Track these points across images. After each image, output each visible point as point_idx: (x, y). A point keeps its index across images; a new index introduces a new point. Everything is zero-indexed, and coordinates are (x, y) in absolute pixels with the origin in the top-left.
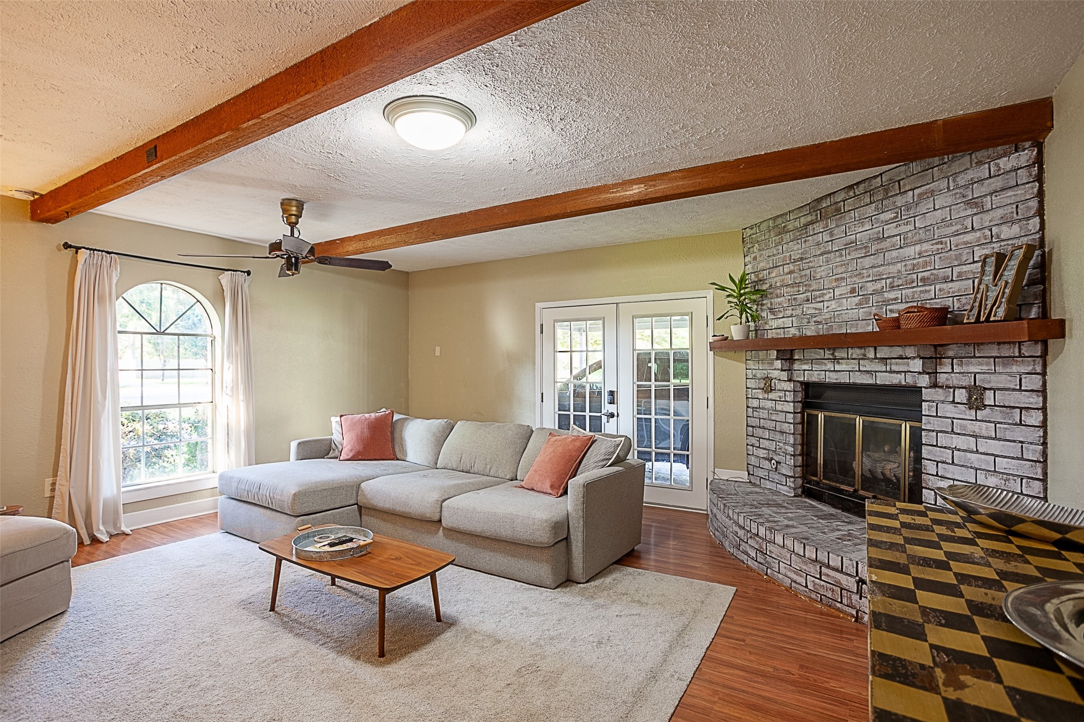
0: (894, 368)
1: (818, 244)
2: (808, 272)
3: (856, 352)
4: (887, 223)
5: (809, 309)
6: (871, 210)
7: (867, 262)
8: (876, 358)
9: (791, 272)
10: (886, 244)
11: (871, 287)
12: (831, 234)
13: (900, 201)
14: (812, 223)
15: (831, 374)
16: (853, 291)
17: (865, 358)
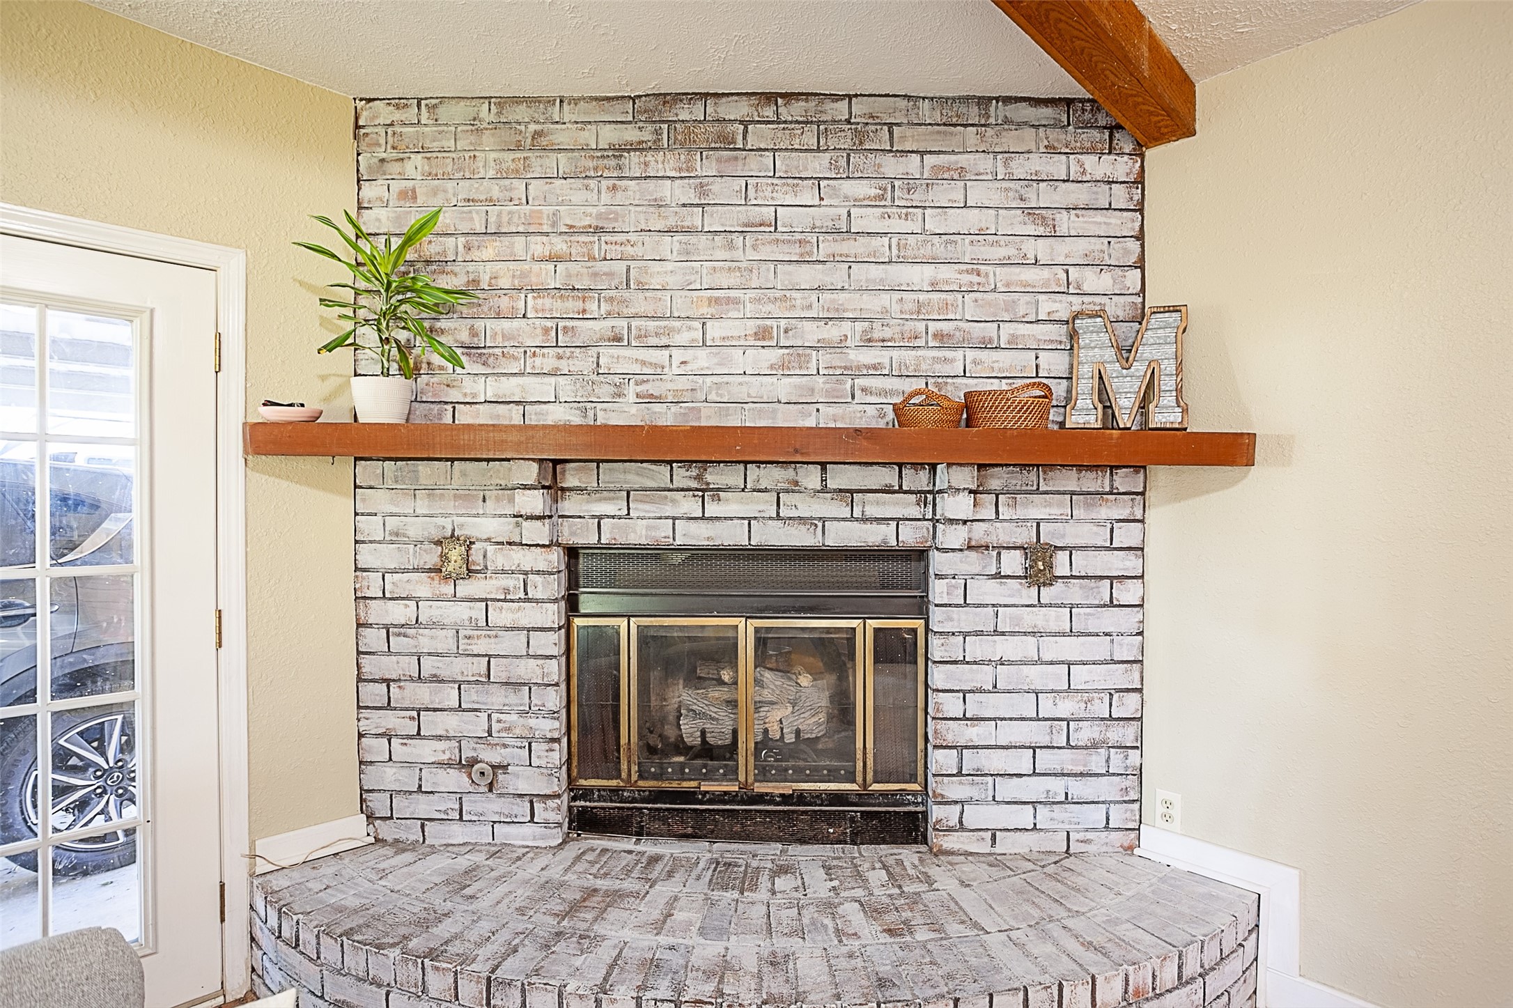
0: (872, 511)
1: (659, 205)
2: (620, 267)
3: (772, 476)
4: (859, 203)
5: (619, 359)
6: (818, 165)
7: (807, 275)
8: (824, 489)
9: (554, 259)
10: (857, 247)
11: (812, 333)
12: (702, 189)
13: (892, 167)
14: (639, 147)
15: (693, 526)
16: (763, 334)
17: (794, 487)
